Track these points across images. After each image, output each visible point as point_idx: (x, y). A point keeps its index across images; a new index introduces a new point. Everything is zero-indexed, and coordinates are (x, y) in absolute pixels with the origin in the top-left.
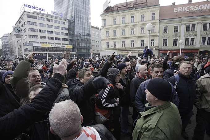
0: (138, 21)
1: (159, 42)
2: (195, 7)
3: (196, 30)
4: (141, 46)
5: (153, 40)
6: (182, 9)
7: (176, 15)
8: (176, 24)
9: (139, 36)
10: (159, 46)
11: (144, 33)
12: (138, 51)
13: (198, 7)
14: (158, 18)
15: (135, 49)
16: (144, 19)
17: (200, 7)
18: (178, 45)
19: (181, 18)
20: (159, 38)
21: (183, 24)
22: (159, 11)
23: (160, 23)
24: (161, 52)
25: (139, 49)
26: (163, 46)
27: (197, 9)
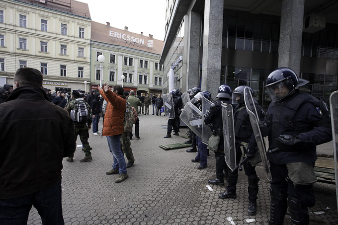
0: (55, 31)
1: (90, 73)
2: (132, 37)
3: (133, 65)
4: (62, 75)
5: (81, 69)
6: (119, 36)
7: (112, 40)
8: (113, 53)
9: (57, 57)
10: (90, 79)
11: (67, 54)
12: (56, 84)
13: (134, 39)
14: (89, 37)
15: (48, 78)
16: (66, 31)
17: (136, 39)
18: (115, 80)
19: (118, 47)
20: (90, 67)
21: (121, 55)
22: (90, 28)
23: (92, 46)
24: (93, 87)
25: (58, 79)
26: (96, 79)
27: (134, 41)
